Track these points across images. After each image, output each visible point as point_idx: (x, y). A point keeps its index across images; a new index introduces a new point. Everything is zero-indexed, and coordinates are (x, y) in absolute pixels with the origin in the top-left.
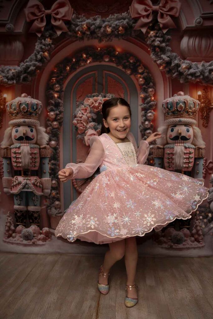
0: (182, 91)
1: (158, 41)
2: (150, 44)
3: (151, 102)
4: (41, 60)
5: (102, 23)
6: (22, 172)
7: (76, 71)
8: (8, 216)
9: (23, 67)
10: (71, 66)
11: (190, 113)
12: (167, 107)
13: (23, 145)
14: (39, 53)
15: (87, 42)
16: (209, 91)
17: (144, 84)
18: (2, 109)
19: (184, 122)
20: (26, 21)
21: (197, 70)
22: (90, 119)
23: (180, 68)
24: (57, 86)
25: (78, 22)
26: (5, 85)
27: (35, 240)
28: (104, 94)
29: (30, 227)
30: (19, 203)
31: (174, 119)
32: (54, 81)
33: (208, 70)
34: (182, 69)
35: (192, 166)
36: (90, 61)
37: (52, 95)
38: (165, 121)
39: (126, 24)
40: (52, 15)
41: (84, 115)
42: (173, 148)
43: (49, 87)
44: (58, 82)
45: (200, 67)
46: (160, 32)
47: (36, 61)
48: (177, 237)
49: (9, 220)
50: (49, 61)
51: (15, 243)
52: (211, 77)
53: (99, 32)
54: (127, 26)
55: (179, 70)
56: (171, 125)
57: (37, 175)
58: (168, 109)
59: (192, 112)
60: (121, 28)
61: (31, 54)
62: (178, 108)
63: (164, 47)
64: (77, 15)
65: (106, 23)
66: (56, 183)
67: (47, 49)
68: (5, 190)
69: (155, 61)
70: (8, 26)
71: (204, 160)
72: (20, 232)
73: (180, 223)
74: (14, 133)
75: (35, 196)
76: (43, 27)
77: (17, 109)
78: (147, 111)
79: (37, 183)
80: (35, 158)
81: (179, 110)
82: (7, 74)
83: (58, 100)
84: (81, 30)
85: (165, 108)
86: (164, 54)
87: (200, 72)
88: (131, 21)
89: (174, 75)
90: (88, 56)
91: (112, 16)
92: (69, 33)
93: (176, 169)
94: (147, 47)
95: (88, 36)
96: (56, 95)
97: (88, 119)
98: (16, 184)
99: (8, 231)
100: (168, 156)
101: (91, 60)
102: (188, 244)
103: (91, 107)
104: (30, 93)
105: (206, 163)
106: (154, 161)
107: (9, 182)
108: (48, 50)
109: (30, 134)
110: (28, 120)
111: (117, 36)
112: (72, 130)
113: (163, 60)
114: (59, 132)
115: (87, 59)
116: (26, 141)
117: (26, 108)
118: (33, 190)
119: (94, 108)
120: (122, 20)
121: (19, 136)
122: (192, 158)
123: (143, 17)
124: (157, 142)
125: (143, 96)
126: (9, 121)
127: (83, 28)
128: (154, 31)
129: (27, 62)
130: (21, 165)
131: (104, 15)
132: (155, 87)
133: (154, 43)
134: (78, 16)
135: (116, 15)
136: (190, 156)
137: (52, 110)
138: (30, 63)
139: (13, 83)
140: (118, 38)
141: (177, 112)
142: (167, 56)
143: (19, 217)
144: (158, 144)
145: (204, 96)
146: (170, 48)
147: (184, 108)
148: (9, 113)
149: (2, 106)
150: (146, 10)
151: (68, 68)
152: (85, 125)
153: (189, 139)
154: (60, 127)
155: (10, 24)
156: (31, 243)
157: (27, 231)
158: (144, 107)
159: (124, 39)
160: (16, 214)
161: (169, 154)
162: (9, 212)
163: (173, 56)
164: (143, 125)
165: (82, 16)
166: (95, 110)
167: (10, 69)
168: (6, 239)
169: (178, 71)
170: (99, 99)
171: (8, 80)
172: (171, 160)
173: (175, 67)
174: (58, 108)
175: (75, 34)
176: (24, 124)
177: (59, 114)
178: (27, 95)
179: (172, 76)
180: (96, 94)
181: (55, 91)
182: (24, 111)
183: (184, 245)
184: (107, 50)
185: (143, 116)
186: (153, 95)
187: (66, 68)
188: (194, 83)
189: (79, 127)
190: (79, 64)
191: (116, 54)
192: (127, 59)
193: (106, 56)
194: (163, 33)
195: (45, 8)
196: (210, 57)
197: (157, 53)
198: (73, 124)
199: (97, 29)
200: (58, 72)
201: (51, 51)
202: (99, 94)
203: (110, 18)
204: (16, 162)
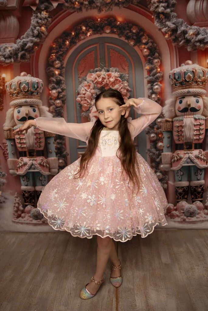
0: (190, 60)
1: (162, 7)
2: (154, 11)
3: (158, 73)
4: (38, 36)
6: (27, 153)
7: (76, 45)
8: (16, 197)
9: (19, 44)
10: (70, 41)
11: (199, 83)
12: (175, 78)
14: (35, 28)
15: (85, 13)
17: (149, 55)
18: (2, 90)
19: (193, 92)
21: (205, 36)
22: (94, 95)
23: (187, 35)
24: (57, 62)
26: (3, 64)
28: (107, 68)
30: (26, 184)
31: (182, 90)
32: (54, 57)
34: (189, 36)
35: (202, 138)
36: (90, 34)
38: (173, 93)
41: (88, 91)
42: (182, 120)
43: (49, 64)
44: (58, 58)
47: (33, 36)
48: (190, 210)
49: (17, 201)
50: (47, 36)
51: (25, 223)
55: (186, 37)
56: (180, 96)
57: (43, 155)
58: (175, 81)
59: (201, 82)
61: (28, 29)
62: (186, 79)
63: (169, 13)
66: (64, 162)
67: (43, 24)
68: (11, 171)
69: (160, 29)
72: (29, 212)
73: (193, 196)
74: (16, 114)
75: (42, 176)
77: (18, 89)
78: (153, 83)
79: (44, 163)
80: (40, 138)
81: (187, 80)
82: (3, 52)
83: (59, 77)
85: (172, 80)
86: (169, 21)
89: (181, 43)
90: (88, 28)
92: (66, 4)
93: (186, 141)
94: (150, 15)
95: (87, 6)
96: (57, 72)
97: (92, 95)
98: (22, 165)
99: (17, 211)
100: (177, 129)
101: (91, 33)
102: (202, 217)
103: (94, 82)
104: (30, 70)
106: (163, 134)
107: (15, 163)
108: (45, 25)
109: (33, 114)
110: (30, 99)
111: (118, 4)
112: (76, 108)
113: (169, 27)
114: (62, 111)
115: (87, 31)
117: (27, 88)
118: (40, 170)
119: (98, 84)
121: (22, 117)
122: (203, 129)
124: (164, 116)
125: (148, 68)
126: (10, 102)
129: (23, 38)
130: (25, 146)
132: (161, 57)
133: (158, 9)
136: (201, 127)
137: (54, 88)
138: (28, 39)
139: (11, 61)
140: (119, 6)
141: (185, 83)
142: (172, 23)
143: (27, 198)
144: (166, 117)
146: (175, 14)
147: (192, 78)
148: (9, 94)
151: (68, 42)
152: (89, 101)
153: (199, 110)
154: (63, 105)
156: (41, 222)
157: (36, 211)
158: (150, 79)
159: (124, 7)
160: (24, 195)
161: (178, 127)
167: (6, 47)
168: (15, 219)
169: (185, 39)
170: (102, 74)
171: (5, 58)
172: (180, 132)
173: (181, 35)
174: (60, 85)
175: (72, 5)
176: (26, 104)
177: (61, 92)
178: (27, 74)
179: (178, 45)
180: (99, 69)
181: (55, 68)
182: (25, 90)
183: (197, 218)
184: (107, 21)
185: (149, 89)
186: (159, 66)
187: (65, 43)
188: (203, 50)
189: (83, 104)
190: (78, 37)
191: (118, 24)
192: (130, 28)
193: (106, 27)
197: (162, 21)
198: (76, 101)
200: (58, 47)
201: (49, 25)
202: (102, 69)
204: (20, 143)
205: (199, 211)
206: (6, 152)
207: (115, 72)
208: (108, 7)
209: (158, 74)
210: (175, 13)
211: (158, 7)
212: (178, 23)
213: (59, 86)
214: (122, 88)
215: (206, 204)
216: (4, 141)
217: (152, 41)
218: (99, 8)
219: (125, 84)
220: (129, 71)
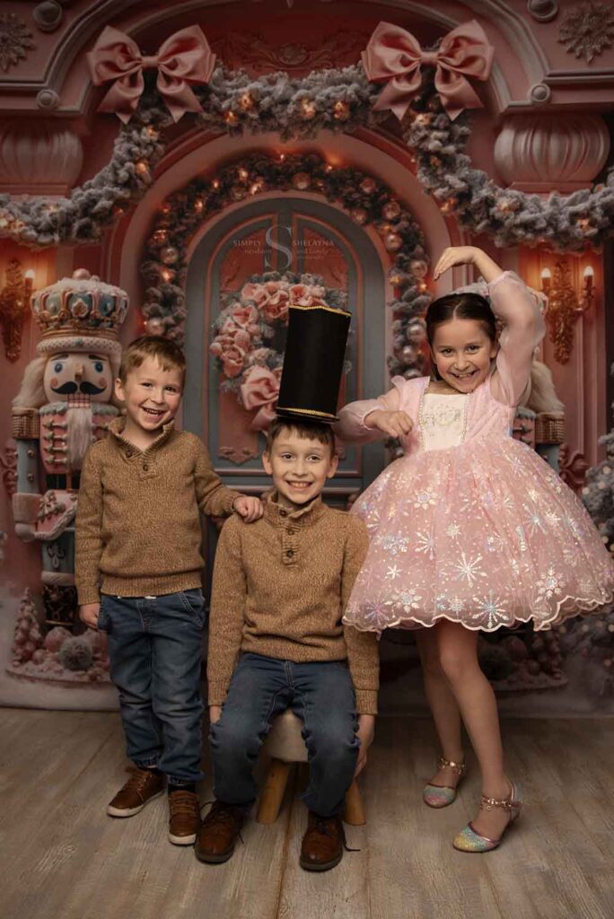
1: (436, 139)
2: (417, 148)
3: (419, 295)
4: (129, 184)
5: (291, 91)
7: (218, 213)
8: (25, 601)
9: (79, 199)
10: (208, 201)
13: (74, 407)
14: (122, 163)
15: (248, 140)
16: (572, 268)
17: (399, 250)
18: (21, 309)
20: (91, 82)
21: (538, 215)
22: (256, 338)
23: (495, 209)
24: (169, 250)
25: (227, 87)
26: (31, 245)
27: (97, 669)
28: (294, 274)
29: (86, 633)
30: (56, 566)
32: (163, 237)
33: (567, 215)
34: (499, 211)
36: (258, 188)
37: (155, 275)
39: (353, 96)
40: (159, 69)
41: (240, 328)
43: (149, 254)
44: (173, 241)
45: (545, 207)
46: (441, 116)
47: (116, 184)
49: (26, 614)
50: (149, 186)
51: (40, 679)
52: (576, 234)
53: (282, 114)
54: (357, 100)
55: (491, 214)
60: (339, 104)
61: (104, 166)
63: (452, 155)
64: (226, 71)
65: (301, 92)
67: (144, 156)
68: (19, 528)
69: (430, 191)
70: (44, 95)
71: (561, 450)
72: (56, 646)
74: (50, 374)
76: (136, 98)
77: (62, 309)
78: (409, 319)
82: (36, 217)
83: (171, 288)
84: (234, 108)
86: (453, 172)
87: (547, 218)
88: (366, 87)
89: (480, 227)
90: (253, 175)
91: (316, 74)
92: (205, 115)
94: (408, 155)
95: (254, 123)
96: (166, 276)
97: (252, 338)
98: (50, 513)
99: (22, 643)
101: (260, 185)
102: (523, 680)
103: (260, 306)
104: (98, 266)
105: (566, 457)
107: (32, 505)
108: (149, 159)
109: (94, 377)
110: (90, 339)
111: (329, 125)
112: (209, 368)
113: (451, 187)
115: (250, 182)
116: (82, 396)
119: (268, 311)
120: (344, 86)
121: (64, 383)
123: (398, 77)
125: (397, 281)
127: (240, 104)
128: (425, 115)
129: (90, 187)
130: (65, 460)
131: (296, 71)
132: (430, 258)
133: (425, 144)
134: (229, 72)
135: (327, 72)
137: (155, 314)
138: (100, 189)
139: (53, 241)
140: (332, 129)
142: (459, 179)
143: (56, 605)
145: (557, 281)
146: (467, 158)
149: (20, 300)
150: (405, 63)
151: (200, 205)
152: (243, 353)
155: (49, 91)
156: (86, 679)
157: (75, 643)
158: (401, 308)
159: (345, 133)
160: (46, 596)
162: (29, 590)
163: (476, 178)
164: (397, 356)
165: (240, 73)
166: (271, 315)
167: (44, 205)
168: (15, 666)
169: (488, 217)
170: (282, 287)
171: (39, 232)
173: (479, 209)
174: (172, 308)
175: (219, 119)
176: (79, 350)
177: (173, 326)
179: (472, 230)
180: (274, 274)
181: (163, 263)
183: (510, 682)
184: (302, 160)
185: (397, 332)
186: (424, 278)
187: (194, 205)
188: (532, 247)
189: (226, 359)
190: (228, 195)
191: (327, 171)
192: (357, 184)
193: (299, 175)
194: (450, 120)
195: (141, 50)
196: (571, 182)
197: (435, 171)
198: (210, 351)
199: (276, 105)
200: (175, 214)
201: (156, 161)
202: (282, 275)
203: (312, 80)
204: (53, 452)
205: (516, 664)
206: (10, 475)
207: (315, 285)
208: (306, 130)
209: (421, 298)
210: (466, 156)
211: (425, 138)
212: (474, 179)
213: (170, 309)
215: (533, 645)
216: (11, 443)
217: (410, 216)
218: (283, 130)
220: (348, 284)
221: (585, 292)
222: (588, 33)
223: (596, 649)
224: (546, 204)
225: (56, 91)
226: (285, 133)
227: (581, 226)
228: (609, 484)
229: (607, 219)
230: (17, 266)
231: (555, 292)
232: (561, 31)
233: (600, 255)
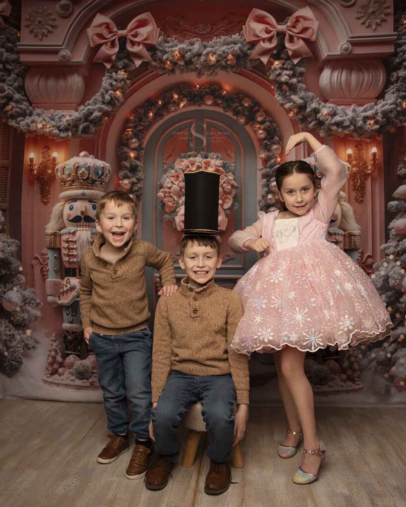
1: (286, 75)
2: (275, 80)
3: (276, 164)
4: (109, 103)
5: (202, 49)
6: (77, 271)
7: (161, 119)
8: (53, 340)
9: (82, 112)
10: (155, 112)
13: (80, 230)
14: (107, 92)
15: (179, 77)
16: (364, 148)
17: (265, 139)
18: (50, 175)
20: (89, 45)
21: (345, 118)
22: (183, 190)
23: (320, 114)
24: (134, 140)
25: (166, 47)
26: (56, 138)
27: (94, 379)
28: (205, 153)
29: (88, 358)
30: (71, 320)
32: (130, 133)
33: (362, 118)
34: (322, 116)
36: (184, 104)
37: (126, 154)
39: (238, 51)
40: (128, 37)
41: (175, 184)
43: (122, 143)
44: (136, 135)
45: (349, 113)
46: (288, 62)
47: (103, 103)
48: (320, 373)
49: (54, 347)
50: (122, 104)
51: (62, 385)
52: (367, 128)
53: (198, 62)
54: (240, 53)
55: (317, 118)
60: (230, 55)
61: (96, 93)
63: (295, 84)
64: (165, 38)
65: (209, 49)
67: (119, 87)
68: (50, 298)
69: (282, 105)
70: (63, 53)
71: (359, 253)
72: (71, 366)
74: (66, 211)
76: (115, 54)
77: (73, 174)
78: (271, 178)
81: (319, 177)
82: (58, 123)
83: (135, 162)
84: (171, 58)
86: (296, 94)
87: (350, 120)
88: (245, 46)
89: (311, 125)
90: (181, 97)
91: (217, 39)
92: (154, 63)
94: (270, 84)
95: (182, 68)
96: (132, 155)
97: (181, 190)
98: (67, 290)
99: (51, 364)
101: (185, 103)
102: (337, 385)
104: (93, 149)
105: (362, 257)
107: (57, 286)
108: (122, 89)
109: (91, 213)
110: (89, 191)
111: (225, 68)
112: (156, 208)
113: (294, 103)
115: (179, 101)
116: (85, 223)
117: (87, 174)
120: (233, 45)
121: (74, 216)
123: (264, 40)
125: (264, 156)
126: (60, 193)
127: (173, 56)
128: (279, 61)
129: (89, 105)
130: (75, 260)
131: (206, 37)
132: (283, 142)
133: (279, 78)
134: (167, 38)
135: (223, 38)
137: (126, 177)
138: (94, 106)
139: (68, 136)
140: (226, 70)
142: (299, 98)
143: (71, 342)
145: (356, 155)
148: (60, 181)
149: (49, 169)
150: (268, 32)
151: (151, 114)
152: (176, 199)
153: (336, 220)
155: (66, 50)
156: (88, 384)
157: (81, 364)
158: (266, 172)
159: (234, 72)
160: (65, 337)
162: (55, 334)
163: (309, 97)
164: (264, 200)
165: (173, 39)
167: (63, 115)
168: (48, 377)
169: (316, 119)
170: (198, 161)
171: (60, 131)
173: (312, 114)
174: (136, 173)
175: (162, 65)
176: (82, 198)
177: (136, 183)
178: (88, 155)
179: (307, 126)
180: (193, 153)
181: (130, 148)
182: (83, 178)
183: (330, 386)
184: (209, 88)
185: (264, 186)
186: (279, 155)
187: (147, 114)
188: (341, 136)
189: (166, 202)
190: (167, 109)
191: (223, 94)
192: (240, 101)
193: (208, 96)
194: (294, 64)
195: (117, 27)
196: (363, 98)
197: (285, 93)
198: (157, 198)
199: (194, 57)
200: (137, 119)
201: (126, 90)
202: (198, 154)
203: (215, 42)
204: (69, 256)
205: (333, 376)
206: (44, 268)
207: (216, 160)
208: (211, 71)
210: (303, 85)
211: (280, 75)
213: (134, 174)
214: (224, 182)
215: (343, 365)
216: (45, 251)
218: (198, 71)
219: (230, 177)
220: (236, 158)
221: (372, 162)
222: (373, 13)
223: (380, 367)
224: (350, 112)
225: (70, 50)
226: (199, 73)
227: (370, 124)
228: (387, 272)
229: (385, 120)
230: (48, 150)
231: (355, 162)
232: (358, 12)
233: (381, 141)
